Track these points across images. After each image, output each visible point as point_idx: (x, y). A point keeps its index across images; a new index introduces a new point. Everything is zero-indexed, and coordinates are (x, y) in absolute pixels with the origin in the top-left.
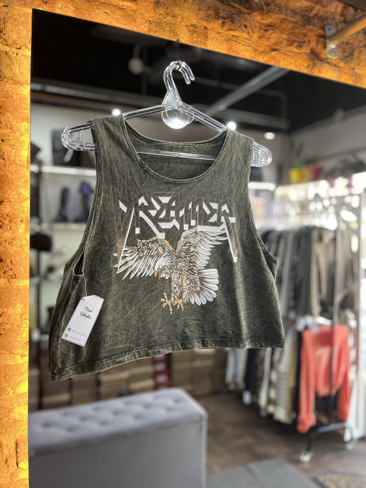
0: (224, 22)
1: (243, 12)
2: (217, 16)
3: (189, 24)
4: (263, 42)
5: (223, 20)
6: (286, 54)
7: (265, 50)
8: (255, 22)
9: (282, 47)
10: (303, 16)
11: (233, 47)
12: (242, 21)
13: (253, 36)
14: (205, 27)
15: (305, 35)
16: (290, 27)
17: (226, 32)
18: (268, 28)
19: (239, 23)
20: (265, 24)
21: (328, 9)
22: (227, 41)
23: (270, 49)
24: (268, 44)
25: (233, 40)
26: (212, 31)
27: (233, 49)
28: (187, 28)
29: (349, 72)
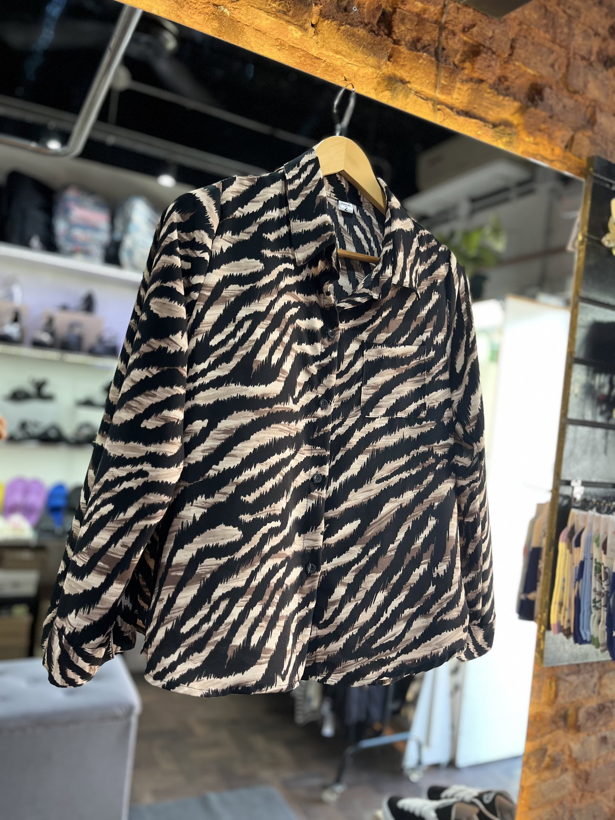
29: (207, 10)
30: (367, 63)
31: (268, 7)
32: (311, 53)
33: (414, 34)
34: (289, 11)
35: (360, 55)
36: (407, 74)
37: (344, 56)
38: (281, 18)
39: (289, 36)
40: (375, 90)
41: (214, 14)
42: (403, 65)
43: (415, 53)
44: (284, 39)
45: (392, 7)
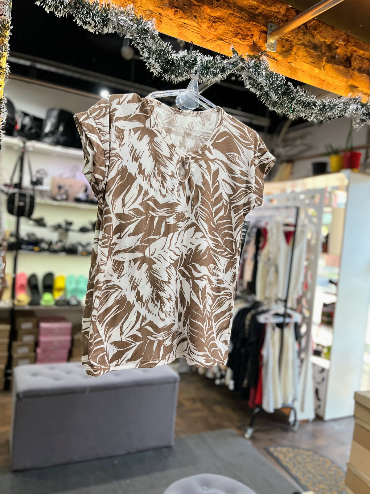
0: (176, 11)
1: (194, 4)
2: (171, 5)
3: (146, 10)
4: (211, 32)
5: (176, 9)
6: (230, 43)
7: (213, 38)
8: (205, 14)
9: (227, 37)
10: (249, 13)
11: (183, 33)
12: (193, 12)
13: (202, 25)
14: (160, 13)
15: (249, 29)
16: (236, 22)
17: (179, 20)
18: (216, 20)
19: (190, 14)
20: (214, 16)
21: (273, 9)
22: (178, 27)
23: (217, 39)
24: (216, 33)
25: (183, 27)
26: (166, 17)
27: (183, 34)
28: (144, 12)
29: (286, 66)
30: (343, 80)
31: (308, 61)
32: (321, 78)
33: (360, 65)
34: (315, 62)
35: (340, 78)
36: (358, 84)
37: (334, 79)
38: (313, 65)
39: (314, 72)
40: (345, 92)
41: (289, 67)
42: (356, 80)
43: (361, 74)
44: (312, 74)
45: (350, 54)
